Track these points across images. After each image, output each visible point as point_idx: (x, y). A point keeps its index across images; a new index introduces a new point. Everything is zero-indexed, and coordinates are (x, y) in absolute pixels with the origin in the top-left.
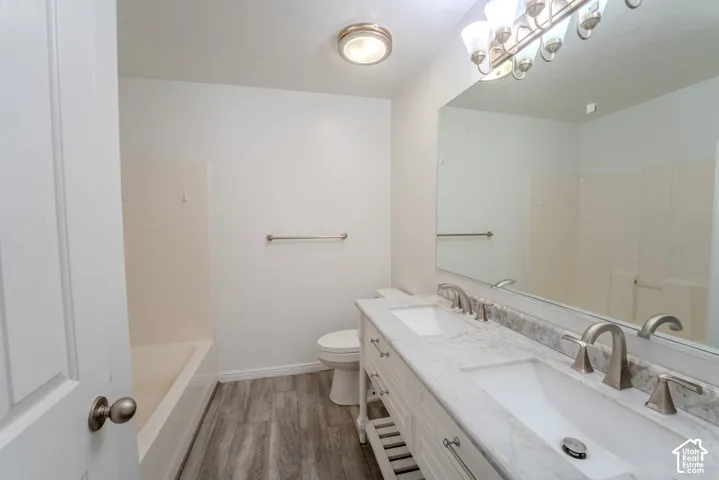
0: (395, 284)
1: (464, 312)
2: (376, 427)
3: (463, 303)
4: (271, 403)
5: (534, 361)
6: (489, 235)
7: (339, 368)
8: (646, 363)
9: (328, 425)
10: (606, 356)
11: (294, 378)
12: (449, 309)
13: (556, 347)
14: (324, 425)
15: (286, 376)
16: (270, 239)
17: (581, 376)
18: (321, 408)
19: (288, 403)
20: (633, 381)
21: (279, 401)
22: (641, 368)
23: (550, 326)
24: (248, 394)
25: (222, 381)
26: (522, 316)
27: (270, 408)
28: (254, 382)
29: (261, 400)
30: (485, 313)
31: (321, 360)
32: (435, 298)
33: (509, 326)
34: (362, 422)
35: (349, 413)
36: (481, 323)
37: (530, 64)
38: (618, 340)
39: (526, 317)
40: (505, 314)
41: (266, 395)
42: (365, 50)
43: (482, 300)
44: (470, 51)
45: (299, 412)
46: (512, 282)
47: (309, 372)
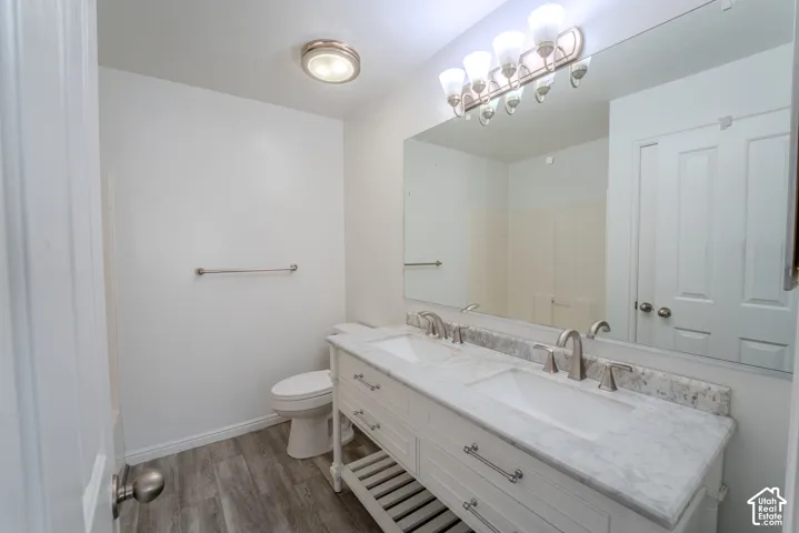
0: (350, 319)
1: (439, 337)
2: (354, 471)
3: (437, 329)
4: (213, 475)
5: (514, 371)
6: (438, 264)
7: (296, 417)
8: (595, 358)
9: (294, 482)
10: (566, 357)
11: (235, 440)
12: (424, 336)
13: (527, 356)
14: (288, 485)
15: (227, 440)
16: (200, 272)
17: (551, 376)
18: (280, 467)
19: (237, 470)
20: (588, 373)
21: (224, 470)
22: (592, 362)
23: (520, 340)
24: (176, 470)
25: (132, 464)
26: (495, 334)
27: (213, 480)
28: (181, 456)
29: (198, 474)
30: (461, 336)
31: (276, 411)
32: (405, 328)
33: (484, 345)
34: (337, 469)
35: (315, 465)
36: (458, 345)
37: (493, 113)
38: (577, 342)
39: (499, 335)
40: (480, 334)
41: (203, 469)
42: (330, 68)
43: (455, 325)
44: (447, 93)
45: (253, 476)
46: (478, 306)
47: (254, 430)
